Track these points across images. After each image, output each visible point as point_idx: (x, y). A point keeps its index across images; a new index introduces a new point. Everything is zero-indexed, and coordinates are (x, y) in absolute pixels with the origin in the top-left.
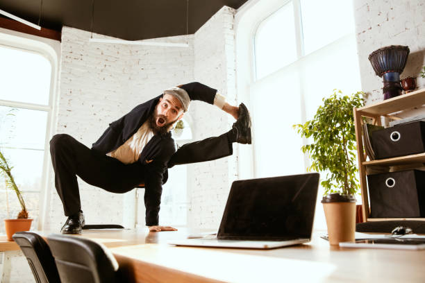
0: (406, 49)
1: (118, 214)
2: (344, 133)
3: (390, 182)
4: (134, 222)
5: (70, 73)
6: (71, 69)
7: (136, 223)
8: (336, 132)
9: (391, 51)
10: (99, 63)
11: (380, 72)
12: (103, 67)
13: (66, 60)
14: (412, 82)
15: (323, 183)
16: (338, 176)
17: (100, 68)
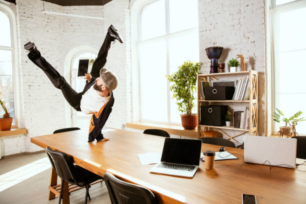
0: (222, 48)
2: (190, 82)
3: (210, 110)
4: (71, 114)
5: (26, 27)
6: (26, 25)
7: (72, 115)
8: (186, 81)
9: (216, 49)
10: (44, 21)
11: (210, 57)
12: (47, 23)
13: (22, 18)
14: (223, 65)
15: (178, 104)
16: (185, 101)
17: (44, 23)
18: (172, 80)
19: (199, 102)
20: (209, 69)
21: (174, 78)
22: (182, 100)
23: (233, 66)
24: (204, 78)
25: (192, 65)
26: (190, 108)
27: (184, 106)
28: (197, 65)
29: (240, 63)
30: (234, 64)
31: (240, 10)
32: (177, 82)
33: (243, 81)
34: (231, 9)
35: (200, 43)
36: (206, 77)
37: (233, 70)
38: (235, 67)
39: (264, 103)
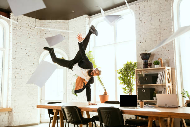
0: (150, 54)
1: (36, 96)
2: (131, 74)
5: (16, 35)
6: (16, 33)
7: (41, 99)
8: (129, 74)
9: (146, 54)
10: (27, 30)
12: (29, 32)
13: (14, 29)
14: (151, 64)
15: (123, 88)
16: (128, 86)
17: (28, 32)
18: (119, 73)
19: (137, 86)
20: (142, 66)
21: (121, 71)
22: (126, 86)
23: (156, 64)
24: (140, 72)
25: (132, 63)
26: (131, 91)
27: (127, 89)
28: (135, 63)
29: (160, 63)
30: (157, 63)
31: (160, 32)
32: (122, 74)
33: (162, 73)
34: (155, 31)
35: (137, 50)
36: (141, 71)
37: (156, 67)
38: (157, 65)
39: (175, 86)
